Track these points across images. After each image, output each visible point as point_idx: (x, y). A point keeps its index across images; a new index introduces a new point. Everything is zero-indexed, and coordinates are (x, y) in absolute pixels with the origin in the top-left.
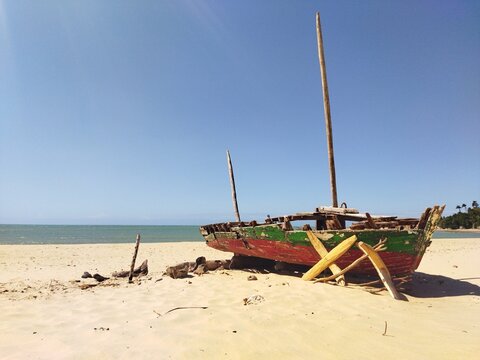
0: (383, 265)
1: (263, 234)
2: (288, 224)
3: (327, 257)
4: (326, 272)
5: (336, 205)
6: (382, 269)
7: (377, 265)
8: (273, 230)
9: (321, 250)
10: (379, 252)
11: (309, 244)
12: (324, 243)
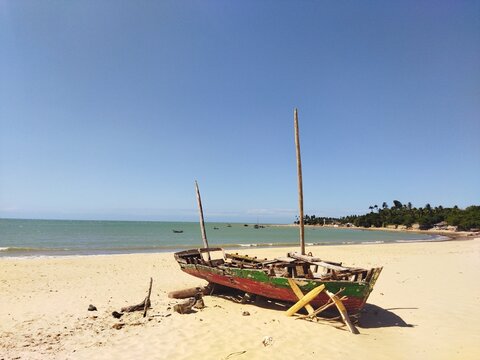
0: (344, 308)
1: (249, 276)
2: (272, 271)
3: (304, 299)
4: (303, 311)
5: (303, 253)
6: (343, 311)
7: (340, 308)
8: (260, 274)
9: (299, 293)
10: (343, 301)
11: (289, 287)
12: (300, 287)
